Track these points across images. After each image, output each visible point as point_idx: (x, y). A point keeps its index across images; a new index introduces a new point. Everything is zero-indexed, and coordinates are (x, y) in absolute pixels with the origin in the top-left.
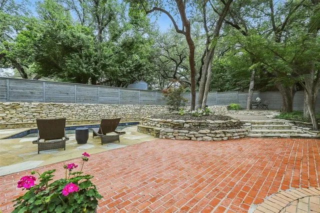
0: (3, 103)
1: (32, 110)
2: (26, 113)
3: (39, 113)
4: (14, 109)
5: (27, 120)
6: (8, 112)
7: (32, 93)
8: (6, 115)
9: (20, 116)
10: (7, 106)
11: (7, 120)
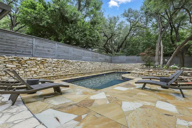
0: (37, 59)
1: (54, 65)
2: (49, 68)
3: (57, 67)
4: (42, 64)
5: (50, 73)
6: (38, 67)
7: (49, 51)
8: (37, 69)
9: (46, 70)
10: (38, 61)
11: (37, 74)
